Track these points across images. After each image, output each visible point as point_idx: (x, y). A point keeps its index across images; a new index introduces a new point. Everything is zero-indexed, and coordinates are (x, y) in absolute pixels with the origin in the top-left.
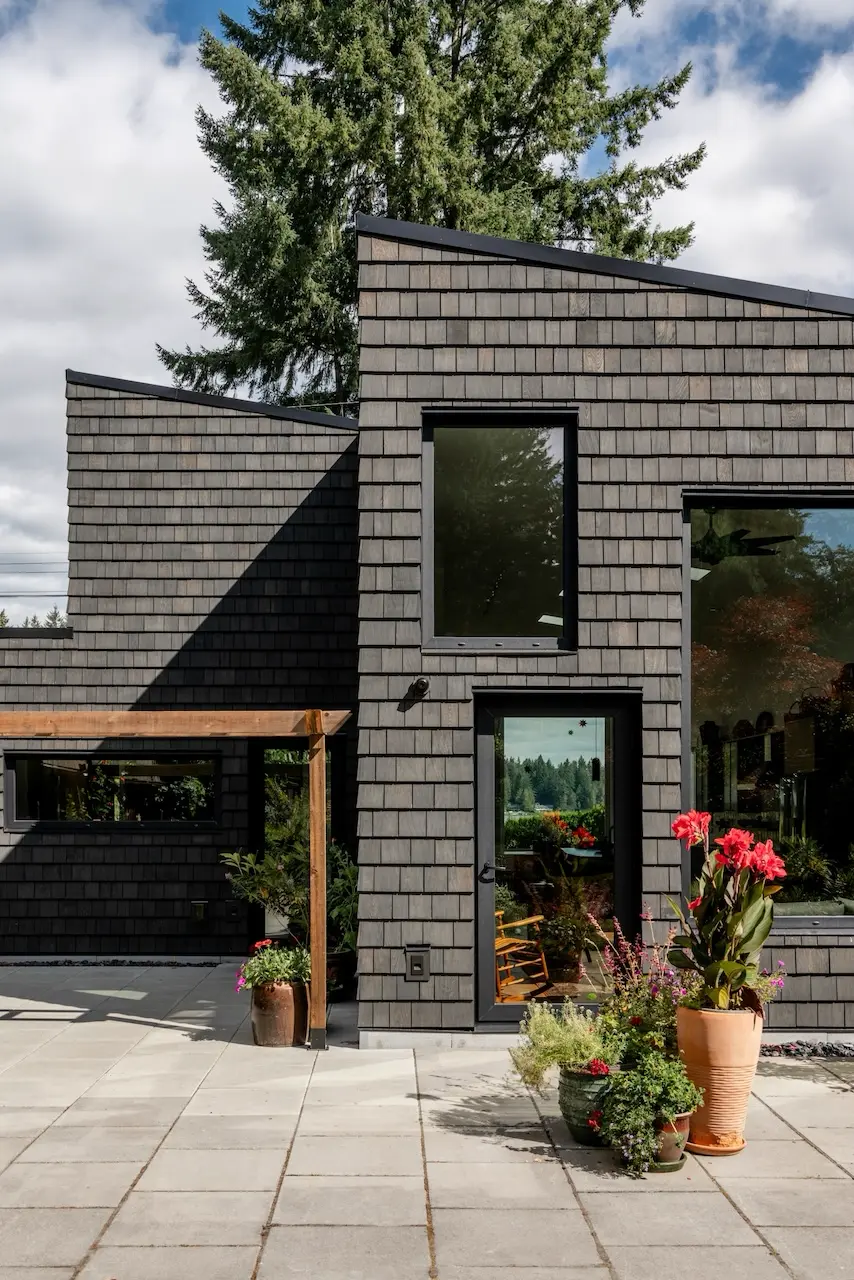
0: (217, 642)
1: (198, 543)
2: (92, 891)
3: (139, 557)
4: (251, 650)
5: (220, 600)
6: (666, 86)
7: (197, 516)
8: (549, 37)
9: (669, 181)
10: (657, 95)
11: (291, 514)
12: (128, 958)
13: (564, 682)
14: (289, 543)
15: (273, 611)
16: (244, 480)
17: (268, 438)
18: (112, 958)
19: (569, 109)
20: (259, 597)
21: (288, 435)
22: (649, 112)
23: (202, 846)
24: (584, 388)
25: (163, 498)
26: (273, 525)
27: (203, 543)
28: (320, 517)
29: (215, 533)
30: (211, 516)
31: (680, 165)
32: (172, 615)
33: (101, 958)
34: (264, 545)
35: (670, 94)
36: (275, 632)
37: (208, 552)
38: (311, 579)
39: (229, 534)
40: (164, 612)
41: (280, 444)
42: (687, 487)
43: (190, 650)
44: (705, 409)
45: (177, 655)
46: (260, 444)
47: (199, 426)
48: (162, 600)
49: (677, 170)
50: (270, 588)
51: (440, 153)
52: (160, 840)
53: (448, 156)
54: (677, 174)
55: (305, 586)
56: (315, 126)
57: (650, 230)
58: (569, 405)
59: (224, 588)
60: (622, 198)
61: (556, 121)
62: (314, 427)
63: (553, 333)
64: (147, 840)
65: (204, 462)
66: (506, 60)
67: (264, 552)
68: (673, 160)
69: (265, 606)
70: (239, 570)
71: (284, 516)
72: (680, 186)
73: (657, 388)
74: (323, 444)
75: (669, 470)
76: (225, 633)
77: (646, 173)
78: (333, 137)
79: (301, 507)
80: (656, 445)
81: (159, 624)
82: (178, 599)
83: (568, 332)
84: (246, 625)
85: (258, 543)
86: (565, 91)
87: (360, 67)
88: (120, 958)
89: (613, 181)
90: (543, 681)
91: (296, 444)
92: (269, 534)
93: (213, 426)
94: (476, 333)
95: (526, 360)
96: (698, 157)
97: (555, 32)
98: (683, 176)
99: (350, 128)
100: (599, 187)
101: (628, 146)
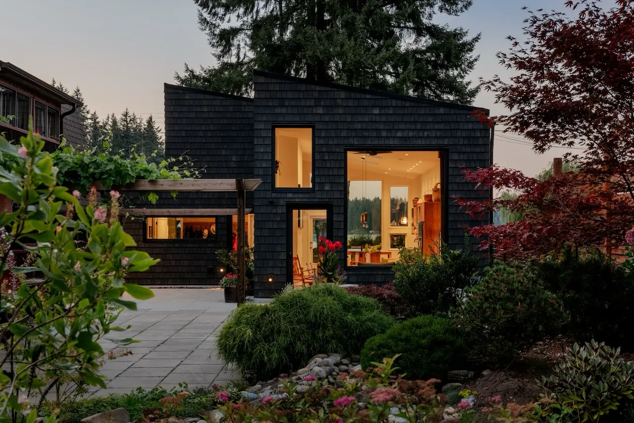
2: (173, 263)
12: (185, 286)
13: (311, 200)
18: (180, 286)
23: (211, 247)
24: (317, 118)
33: (176, 286)
42: (345, 146)
52: (197, 245)
58: (313, 123)
64: (192, 246)
88: (183, 286)
90: (306, 200)
94: (287, 102)
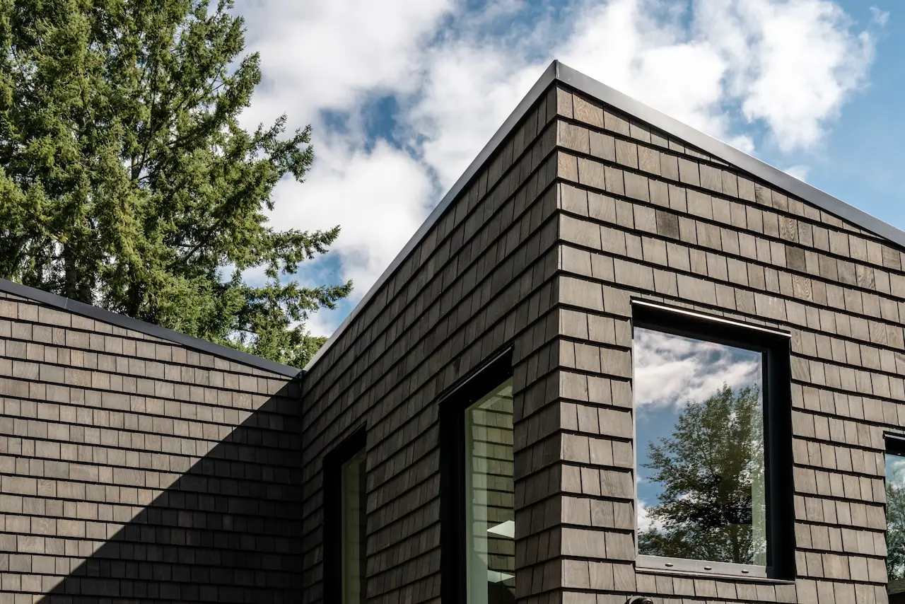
0: (118, 571)
1: (93, 464)
3: (11, 471)
4: (160, 582)
5: (121, 527)
6: (319, 237)
7: (92, 436)
8: (228, 177)
9: (323, 301)
10: (311, 242)
11: (210, 449)
14: (208, 477)
15: (189, 543)
16: (154, 406)
17: (184, 368)
19: (246, 232)
20: (170, 527)
21: (208, 369)
22: (304, 252)
24: (796, 314)
25: (45, 411)
26: (189, 456)
27: (99, 465)
28: (245, 454)
29: (115, 457)
30: (110, 438)
31: (332, 292)
32: (56, 537)
34: (178, 476)
35: (322, 243)
36: (190, 565)
37: (106, 475)
38: (234, 515)
39: (133, 459)
40: (46, 533)
41: (200, 376)
42: (887, 429)
43: (81, 577)
44: (900, 358)
45: (64, 581)
46: (174, 373)
47: (96, 342)
48: (41, 520)
49: (330, 295)
50: (184, 520)
51: (136, 236)
53: (141, 241)
54: (329, 298)
55: (227, 522)
56: (8, 193)
57: (304, 333)
58: (782, 327)
59: (128, 515)
60: (283, 305)
61: (235, 238)
62: (239, 365)
63: (764, 251)
65: (100, 381)
66: (195, 181)
67: (178, 482)
68: (326, 288)
69: (177, 538)
70: (147, 498)
71: (204, 449)
72: (331, 307)
73: (859, 328)
74: (249, 384)
75: (873, 410)
76: (127, 561)
77: (305, 292)
78: (26, 206)
79: (222, 443)
80: (860, 383)
81: (38, 545)
82: (65, 521)
83: (778, 254)
84: (154, 554)
85: (170, 472)
86: (245, 217)
87: (51, 159)
89: (277, 292)
91: (217, 379)
92: (185, 465)
93: (114, 345)
94: (687, 229)
95: (738, 272)
96: (346, 289)
97: (235, 175)
98: (334, 300)
99: (43, 201)
100: (264, 294)
101: (286, 272)
